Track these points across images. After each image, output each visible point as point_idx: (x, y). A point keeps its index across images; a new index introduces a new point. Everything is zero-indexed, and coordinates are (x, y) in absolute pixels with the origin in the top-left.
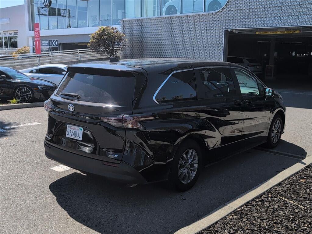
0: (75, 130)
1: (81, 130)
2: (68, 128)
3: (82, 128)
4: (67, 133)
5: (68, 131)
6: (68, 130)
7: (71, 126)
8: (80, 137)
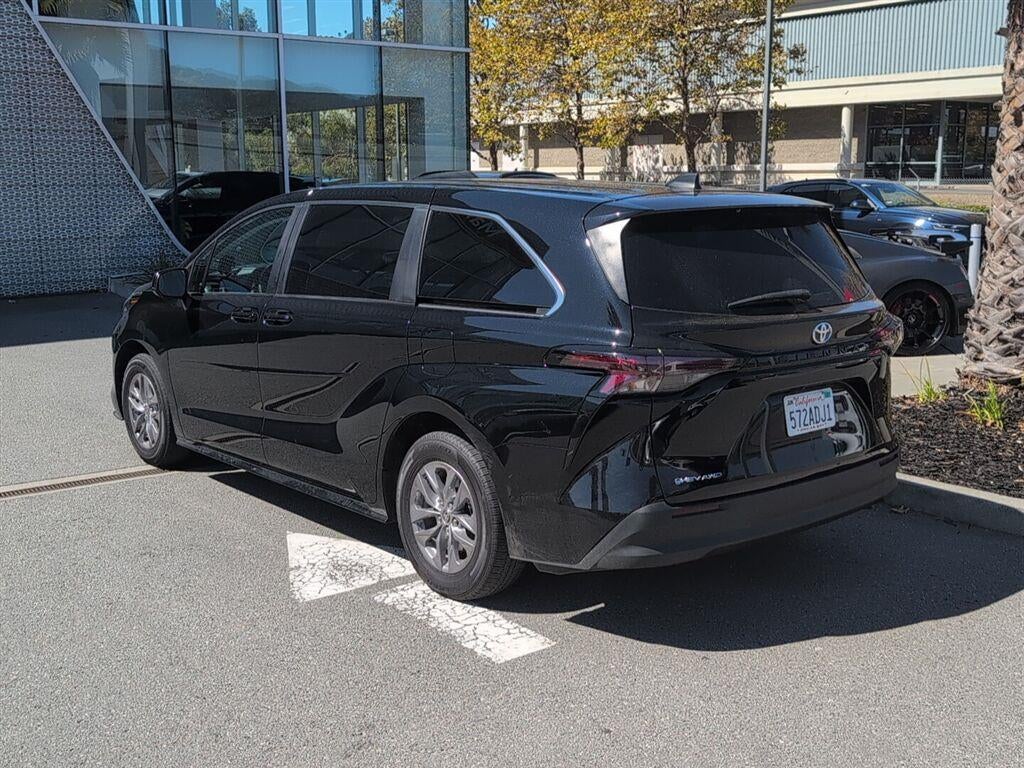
0: (811, 405)
1: (827, 395)
2: (788, 409)
3: (829, 390)
4: (790, 424)
5: (793, 415)
6: (791, 413)
7: (795, 396)
8: (830, 419)
